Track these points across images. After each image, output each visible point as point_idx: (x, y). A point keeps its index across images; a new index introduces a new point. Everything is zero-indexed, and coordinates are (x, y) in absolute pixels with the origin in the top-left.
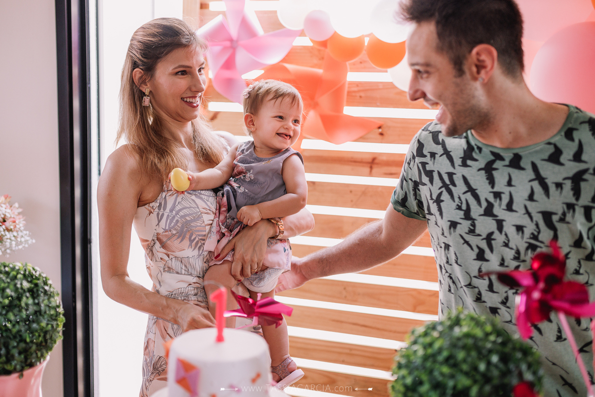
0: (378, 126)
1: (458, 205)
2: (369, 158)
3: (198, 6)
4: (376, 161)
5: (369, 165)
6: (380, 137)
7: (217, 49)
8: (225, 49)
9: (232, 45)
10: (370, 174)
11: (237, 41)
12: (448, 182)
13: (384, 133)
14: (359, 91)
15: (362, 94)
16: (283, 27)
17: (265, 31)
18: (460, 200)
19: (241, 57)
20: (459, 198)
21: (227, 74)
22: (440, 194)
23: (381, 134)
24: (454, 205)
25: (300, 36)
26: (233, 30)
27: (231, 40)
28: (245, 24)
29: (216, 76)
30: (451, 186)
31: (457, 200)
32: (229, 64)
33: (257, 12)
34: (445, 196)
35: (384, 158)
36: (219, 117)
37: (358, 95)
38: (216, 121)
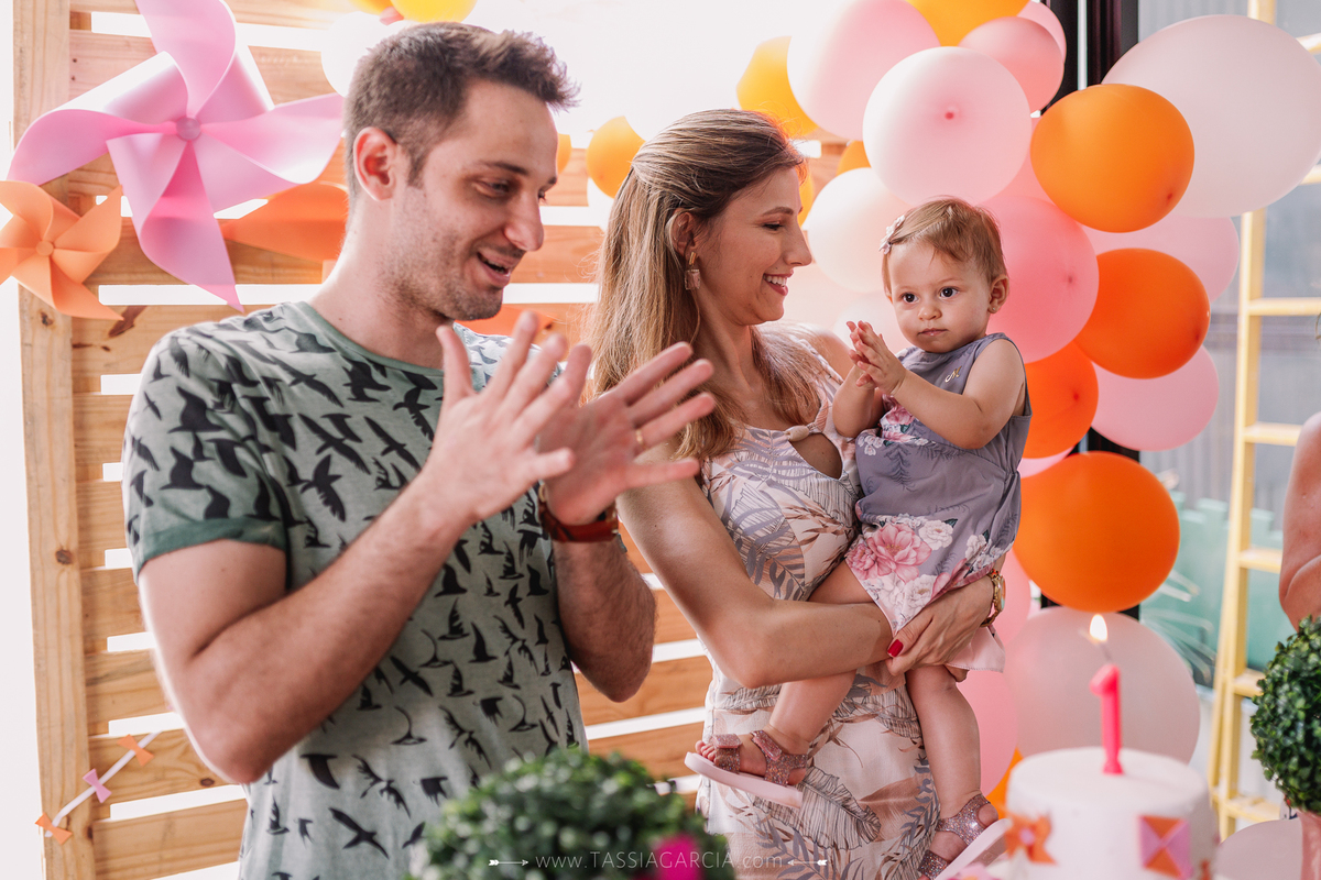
1: (379, 479)
3: (66, 19)
7: (148, 139)
8: (166, 140)
9: (184, 133)
11: (200, 122)
12: (337, 434)
17: (275, 101)
18: (381, 467)
19: (213, 163)
20: (377, 463)
21: (174, 209)
22: (326, 462)
24: (370, 481)
26: (197, 98)
27: (181, 120)
30: (348, 442)
31: (373, 468)
32: (185, 180)
33: (258, 53)
34: (340, 464)
36: (141, 318)
38: (128, 335)
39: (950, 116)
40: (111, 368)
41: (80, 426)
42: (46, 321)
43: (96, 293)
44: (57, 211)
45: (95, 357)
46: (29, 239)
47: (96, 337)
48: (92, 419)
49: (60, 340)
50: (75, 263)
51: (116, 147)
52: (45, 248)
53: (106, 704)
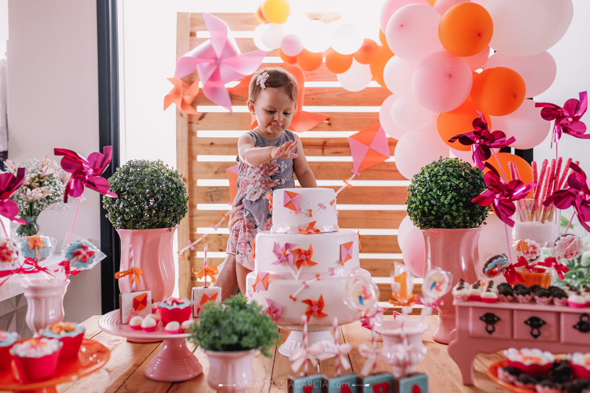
0: (327, 118)
2: (321, 142)
3: (189, 34)
4: (326, 144)
5: (321, 147)
6: (328, 126)
7: (206, 64)
8: (211, 65)
9: (217, 62)
10: (323, 154)
11: (221, 59)
13: (331, 123)
14: (312, 94)
15: (314, 97)
16: (258, 49)
17: (242, 52)
19: (224, 71)
21: (213, 84)
23: (329, 124)
25: (267, 56)
26: (218, 52)
27: (216, 59)
28: (228, 47)
29: (205, 86)
32: (215, 77)
33: (236, 39)
35: (332, 142)
36: (206, 116)
37: (311, 97)
38: (203, 120)
39: (402, 26)
40: (199, 129)
41: (190, 144)
42: (181, 115)
43: (195, 109)
44: (183, 85)
45: (195, 127)
46: (177, 93)
47: (195, 120)
48: (194, 143)
49: (185, 121)
50: (188, 99)
51: (198, 67)
52: (181, 95)
53: (195, 224)
